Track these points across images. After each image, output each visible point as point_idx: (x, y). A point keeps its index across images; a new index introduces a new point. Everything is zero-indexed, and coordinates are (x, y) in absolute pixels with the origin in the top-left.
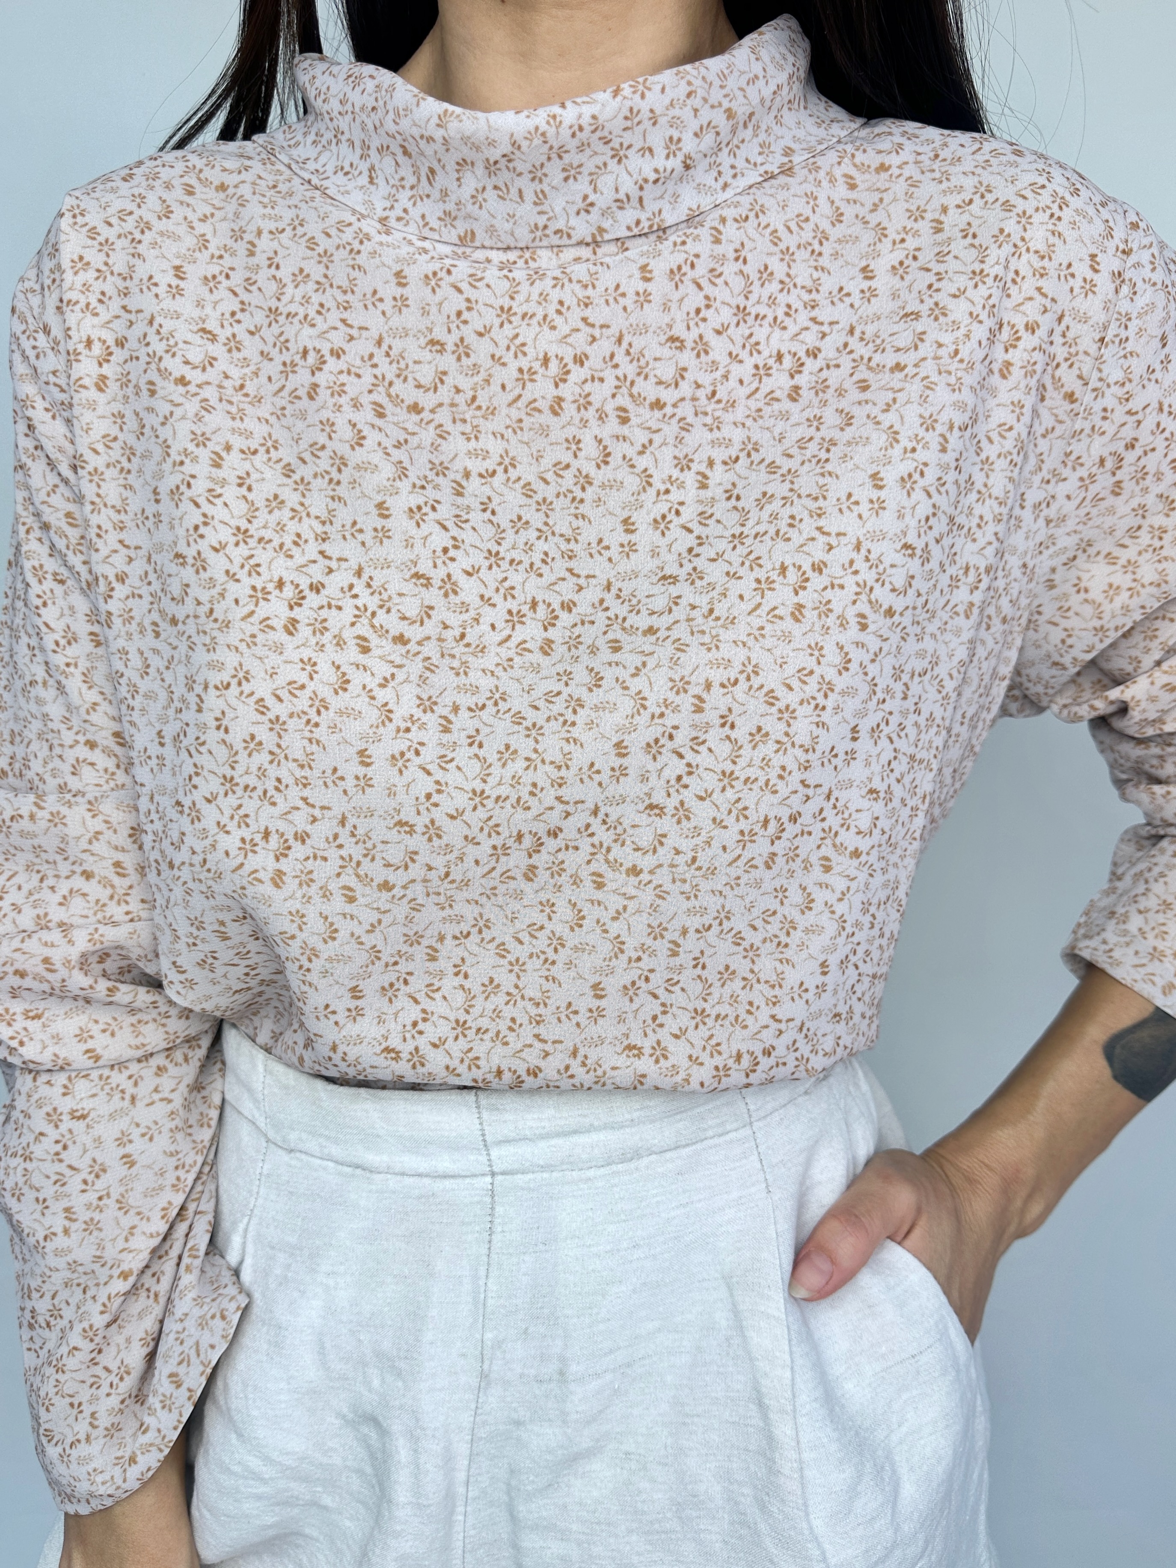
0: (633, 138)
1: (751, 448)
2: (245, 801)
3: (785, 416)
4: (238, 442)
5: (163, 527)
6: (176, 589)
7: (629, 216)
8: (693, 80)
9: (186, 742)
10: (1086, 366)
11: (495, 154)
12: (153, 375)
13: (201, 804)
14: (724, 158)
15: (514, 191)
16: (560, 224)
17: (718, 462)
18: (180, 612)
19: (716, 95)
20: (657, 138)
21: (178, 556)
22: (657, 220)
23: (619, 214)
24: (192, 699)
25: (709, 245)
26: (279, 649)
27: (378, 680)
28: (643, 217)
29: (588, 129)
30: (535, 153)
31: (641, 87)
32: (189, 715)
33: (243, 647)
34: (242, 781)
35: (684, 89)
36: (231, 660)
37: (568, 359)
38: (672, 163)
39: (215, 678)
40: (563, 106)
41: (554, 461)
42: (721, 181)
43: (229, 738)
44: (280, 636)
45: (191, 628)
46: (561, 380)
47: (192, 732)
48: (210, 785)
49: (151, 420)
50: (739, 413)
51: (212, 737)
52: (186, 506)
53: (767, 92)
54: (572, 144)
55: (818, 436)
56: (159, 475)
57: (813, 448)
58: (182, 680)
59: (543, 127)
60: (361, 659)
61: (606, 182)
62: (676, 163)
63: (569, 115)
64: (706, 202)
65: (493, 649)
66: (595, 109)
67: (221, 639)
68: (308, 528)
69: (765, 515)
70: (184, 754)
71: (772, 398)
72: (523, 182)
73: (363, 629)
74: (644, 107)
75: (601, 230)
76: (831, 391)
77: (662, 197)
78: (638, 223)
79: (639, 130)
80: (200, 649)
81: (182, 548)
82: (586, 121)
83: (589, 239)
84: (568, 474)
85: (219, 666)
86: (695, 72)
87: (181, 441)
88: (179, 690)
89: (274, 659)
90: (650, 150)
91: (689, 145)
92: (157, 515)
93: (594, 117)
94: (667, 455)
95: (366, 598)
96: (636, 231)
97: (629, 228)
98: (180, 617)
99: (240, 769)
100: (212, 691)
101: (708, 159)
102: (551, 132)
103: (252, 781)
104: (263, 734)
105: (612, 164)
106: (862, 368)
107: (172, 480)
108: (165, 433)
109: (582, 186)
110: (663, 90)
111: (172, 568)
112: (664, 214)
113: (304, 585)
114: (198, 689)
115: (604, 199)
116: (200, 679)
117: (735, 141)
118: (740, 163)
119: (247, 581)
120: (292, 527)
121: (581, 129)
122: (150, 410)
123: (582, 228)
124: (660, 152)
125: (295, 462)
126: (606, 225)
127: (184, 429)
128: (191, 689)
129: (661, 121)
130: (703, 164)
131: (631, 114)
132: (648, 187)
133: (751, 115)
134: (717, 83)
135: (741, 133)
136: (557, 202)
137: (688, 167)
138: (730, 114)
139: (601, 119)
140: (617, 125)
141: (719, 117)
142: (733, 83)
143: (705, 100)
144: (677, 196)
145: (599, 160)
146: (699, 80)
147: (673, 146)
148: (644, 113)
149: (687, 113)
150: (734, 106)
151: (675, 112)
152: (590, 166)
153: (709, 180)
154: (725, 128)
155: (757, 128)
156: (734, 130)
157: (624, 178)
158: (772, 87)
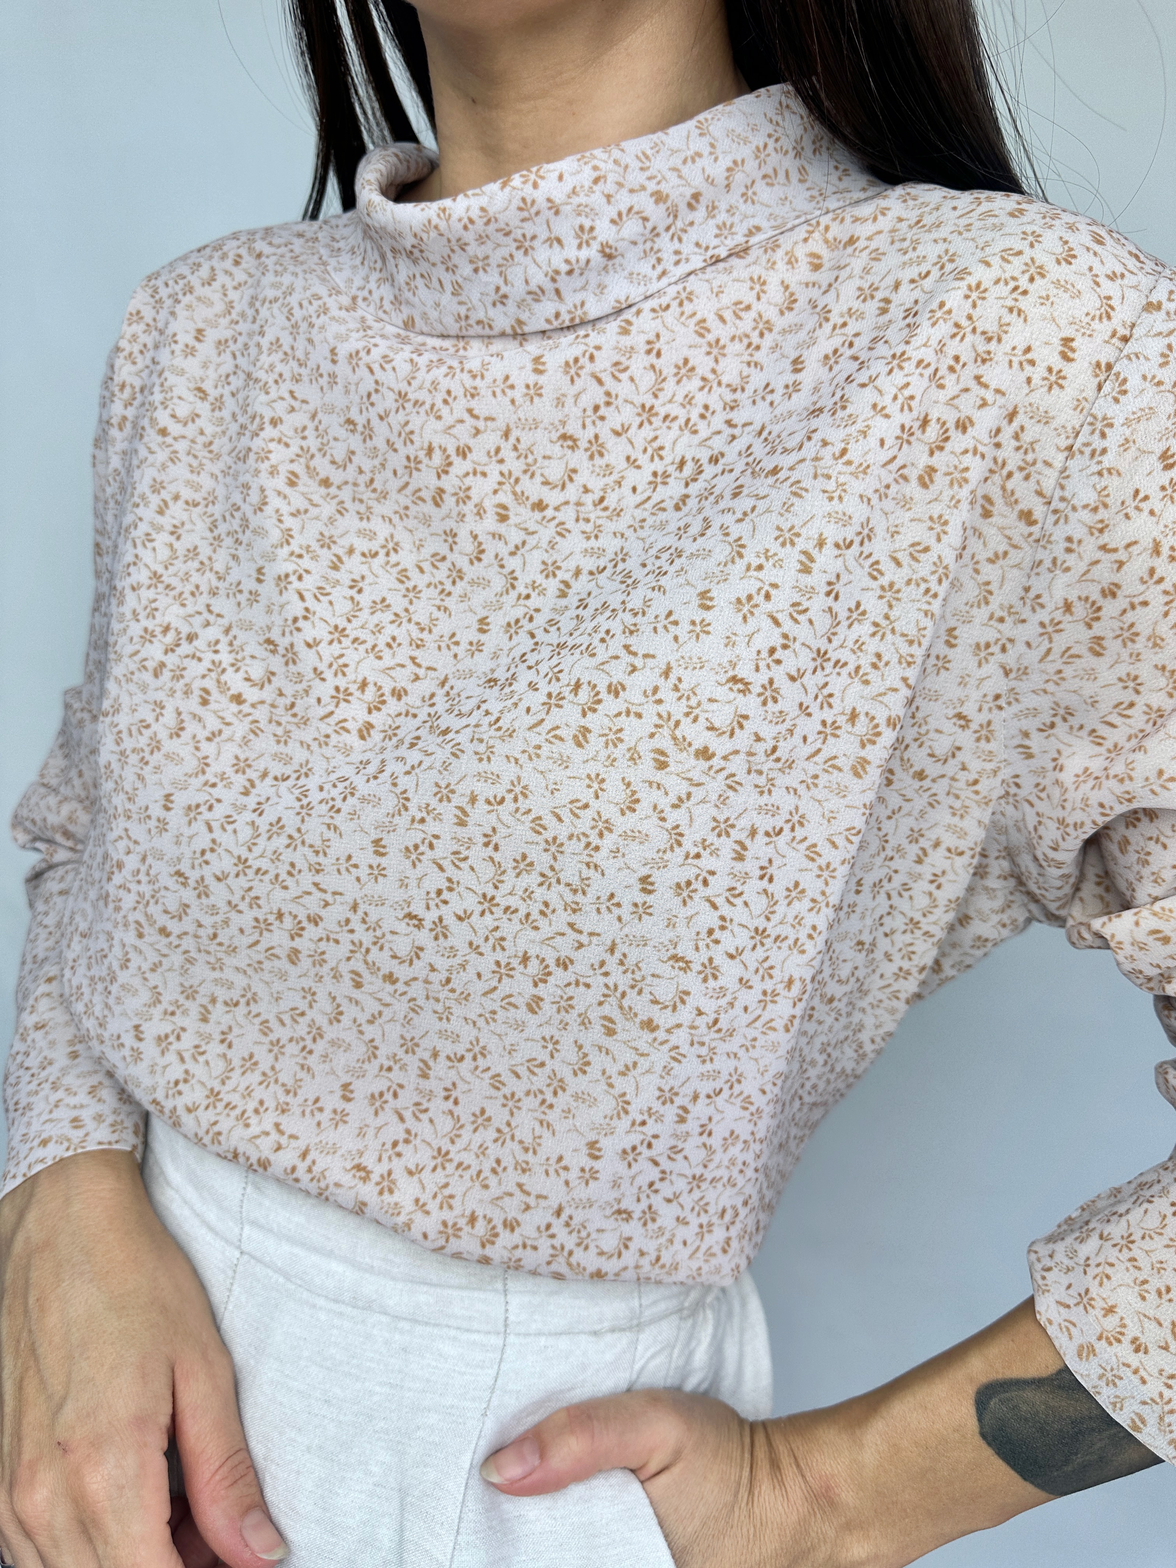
0: (537, 228)
1: (620, 558)
3: (662, 525)
4: (187, 494)
7: (547, 308)
8: (602, 165)
10: (1049, 482)
14: (665, 244)
15: (435, 281)
16: (481, 315)
17: (585, 571)
19: (635, 178)
20: (564, 228)
22: (579, 312)
23: (536, 307)
25: (615, 338)
27: (207, 732)
28: (563, 309)
29: (480, 223)
30: (437, 245)
31: (533, 177)
33: (124, 681)
35: (587, 175)
37: (451, 451)
38: (584, 254)
40: (450, 199)
41: (432, 551)
42: (659, 269)
44: (148, 676)
46: (443, 471)
50: (623, 523)
52: (129, 544)
53: (718, 171)
54: (469, 237)
55: (675, 546)
57: (664, 558)
59: (435, 221)
60: (200, 710)
61: (516, 274)
62: (592, 252)
63: (458, 208)
64: (635, 292)
65: (315, 723)
66: (483, 201)
68: (207, 581)
71: (659, 508)
72: (440, 272)
73: (210, 682)
74: (540, 196)
75: (520, 322)
76: (711, 498)
77: (583, 288)
78: (557, 315)
79: (540, 220)
82: (475, 213)
83: (509, 331)
84: (444, 566)
86: (604, 156)
90: (559, 241)
91: (605, 232)
93: (483, 209)
94: (536, 559)
95: (224, 655)
96: (556, 324)
97: (548, 321)
101: (641, 246)
102: (443, 225)
104: (115, 763)
105: (519, 255)
106: (749, 471)
107: (128, 519)
109: (492, 278)
110: (561, 178)
112: (587, 306)
113: (184, 633)
115: (517, 290)
117: (679, 224)
118: (687, 248)
119: (143, 623)
120: (196, 578)
121: (471, 221)
123: (502, 320)
124: (571, 242)
125: (220, 519)
126: (524, 317)
127: (150, 474)
129: (566, 209)
130: (632, 254)
131: (525, 205)
132: (562, 279)
133: (696, 196)
134: (635, 164)
135: (685, 215)
136: (473, 293)
137: (610, 257)
138: (659, 197)
139: (491, 211)
140: (512, 217)
141: (644, 202)
142: (659, 164)
143: (620, 185)
144: (602, 287)
145: (504, 252)
146: (611, 165)
147: (585, 235)
148: (541, 203)
149: (597, 199)
150: (664, 188)
151: (582, 199)
152: (496, 257)
153: (645, 268)
154: (657, 214)
155: (712, 209)
156: (674, 214)
157: (532, 270)
158: (725, 162)
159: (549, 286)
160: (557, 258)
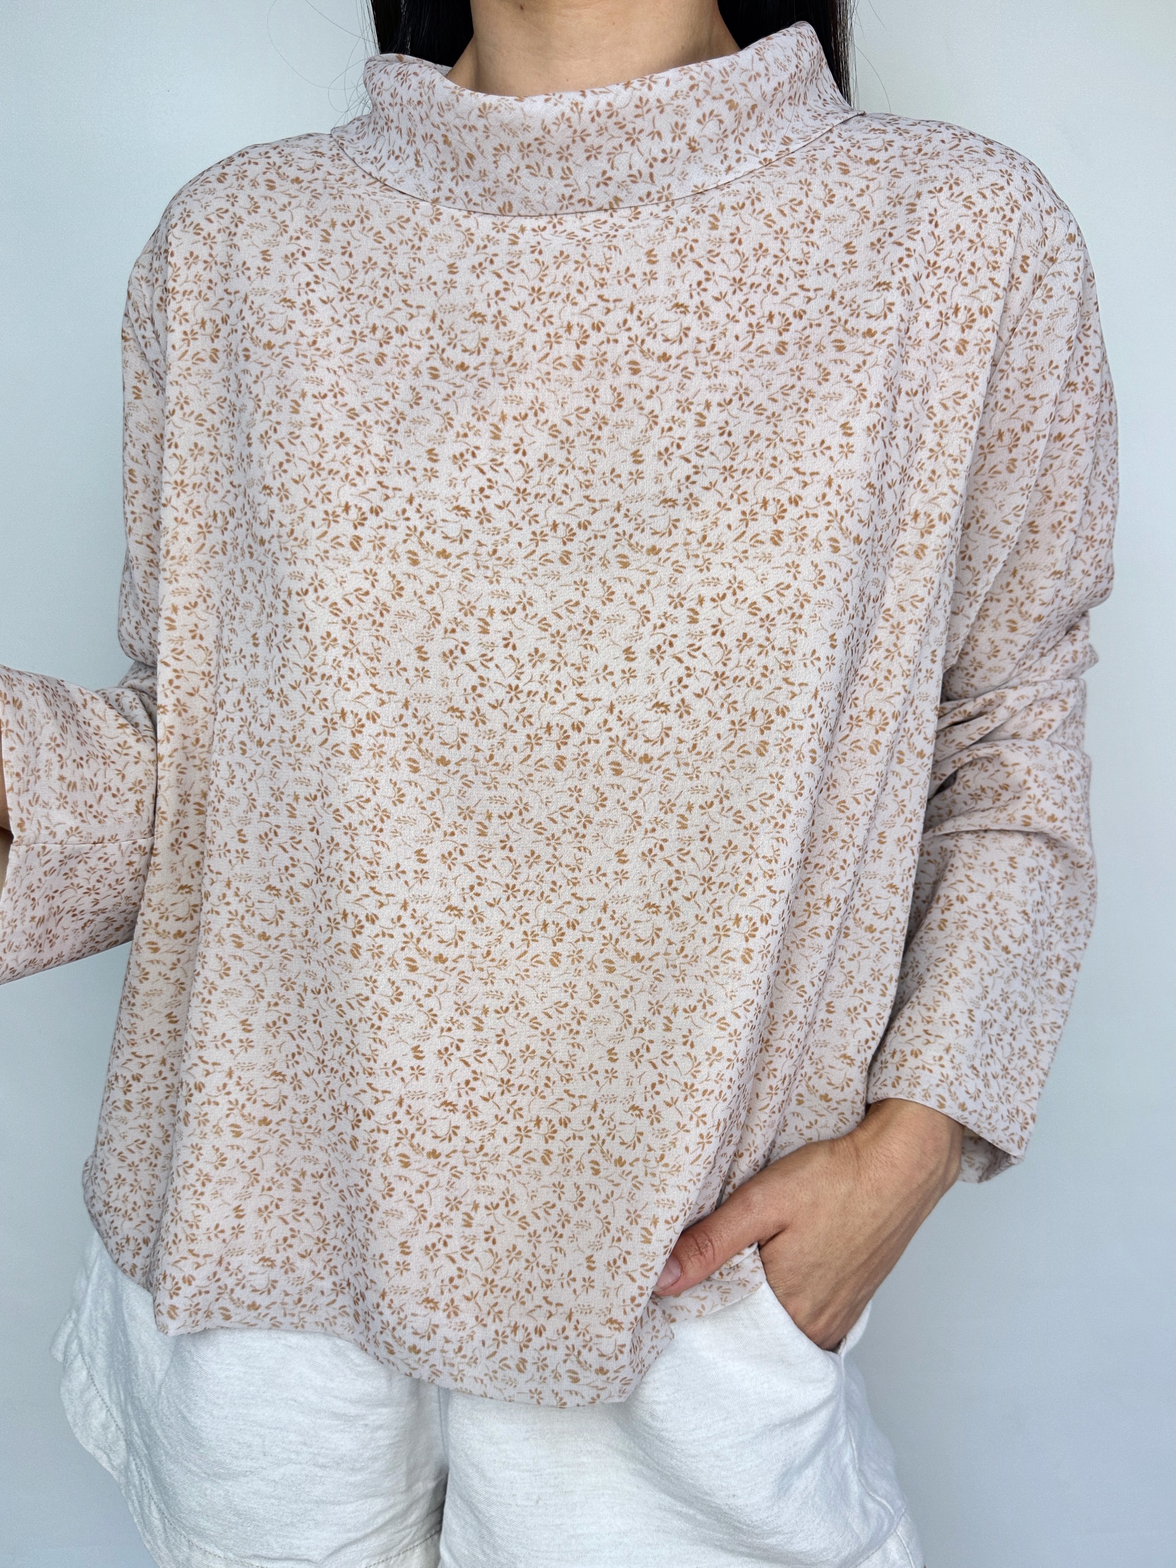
0: (644, 124)
1: (742, 393)
2: (323, 687)
3: (772, 366)
4: (311, 389)
5: (255, 465)
6: (263, 515)
7: (641, 189)
8: (696, 76)
9: (276, 640)
11: (528, 138)
12: (247, 343)
13: (288, 691)
14: (730, 144)
15: (544, 169)
16: (584, 195)
17: (714, 404)
18: (266, 534)
19: (718, 88)
20: (664, 124)
21: (265, 488)
22: (666, 192)
23: (633, 187)
24: (280, 605)
25: (707, 231)
26: (346, 561)
27: (426, 587)
28: (654, 190)
29: (605, 115)
30: (562, 136)
31: (649, 81)
32: (278, 618)
33: (318, 560)
34: (320, 671)
35: (687, 83)
36: (309, 571)
37: (588, 327)
38: (678, 145)
39: (296, 586)
40: (584, 94)
41: (576, 406)
42: (725, 164)
43: (309, 635)
44: (347, 551)
45: (275, 546)
46: (582, 343)
47: (280, 631)
48: (295, 674)
49: (247, 380)
50: (735, 363)
51: (297, 634)
52: (273, 447)
53: (769, 88)
54: (592, 129)
55: (799, 385)
56: (252, 424)
57: (794, 395)
58: (270, 590)
59: (568, 113)
60: (412, 570)
61: (621, 160)
62: (681, 145)
63: (589, 102)
64: (710, 181)
65: (520, 561)
66: (610, 98)
67: (300, 554)
68: (369, 462)
69: (752, 453)
70: (275, 650)
71: (762, 351)
72: (552, 162)
73: (413, 545)
74: (652, 97)
75: (617, 199)
76: (811, 347)
77: (671, 174)
78: (649, 194)
79: (649, 117)
80: (282, 563)
81: (269, 481)
82: (602, 107)
83: (607, 206)
85: (300, 577)
86: (699, 69)
87: (269, 395)
88: (269, 598)
89: (342, 570)
90: (659, 134)
91: (693, 129)
92: (250, 456)
93: (610, 105)
94: (670, 399)
95: (416, 521)
96: (646, 201)
97: (641, 199)
98: (267, 537)
99: (318, 660)
100: (294, 597)
101: (714, 144)
102: (575, 117)
103: (328, 670)
104: (336, 631)
105: (627, 146)
106: (839, 328)
107: (261, 427)
108: (256, 389)
109: (601, 164)
110: (668, 84)
111: (261, 498)
112: (673, 189)
113: (366, 507)
114: (284, 596)
115: (620, 174)
116: (284, 587)
117: (740, 130)
118: (744, 149)
119: (321, 507)
120: (356, 460)
121: (599, 114)
122: (246, 371)
123: (602, 198)
124: (667, 136)
125: (359, 409)
126: (621, 195)
127: (271, 385)
128: (277, 596)
129: (668, 109)
130: (709, 148)
131: (642, 103)
132: (658, 165)
133: (754, 107)
134: (718, 78)
135: (745, 123)
136: (581, 177)
137: (693, 149)
138: (732, 105)
139: (616, 105)
140: (629, 112)
141: (721, 107)
142: (735, 78)
143: (707, 92)
144: (684, 174)
145: (616, 142)
146: (702, 77)
147: (678, 129)
148: (653, 103)
149: (690, 103)
150: (736, 98)
151: (680, 102)
152: (608, 147)
153: (716, 162)
154: (728, 117)
155: (760, 118)
156: (738, 120)
157: (636, 157)
158: (774, 84)
159: (646, 171)
160: (655, 148)
